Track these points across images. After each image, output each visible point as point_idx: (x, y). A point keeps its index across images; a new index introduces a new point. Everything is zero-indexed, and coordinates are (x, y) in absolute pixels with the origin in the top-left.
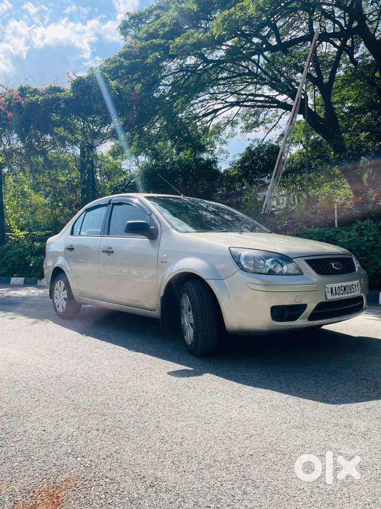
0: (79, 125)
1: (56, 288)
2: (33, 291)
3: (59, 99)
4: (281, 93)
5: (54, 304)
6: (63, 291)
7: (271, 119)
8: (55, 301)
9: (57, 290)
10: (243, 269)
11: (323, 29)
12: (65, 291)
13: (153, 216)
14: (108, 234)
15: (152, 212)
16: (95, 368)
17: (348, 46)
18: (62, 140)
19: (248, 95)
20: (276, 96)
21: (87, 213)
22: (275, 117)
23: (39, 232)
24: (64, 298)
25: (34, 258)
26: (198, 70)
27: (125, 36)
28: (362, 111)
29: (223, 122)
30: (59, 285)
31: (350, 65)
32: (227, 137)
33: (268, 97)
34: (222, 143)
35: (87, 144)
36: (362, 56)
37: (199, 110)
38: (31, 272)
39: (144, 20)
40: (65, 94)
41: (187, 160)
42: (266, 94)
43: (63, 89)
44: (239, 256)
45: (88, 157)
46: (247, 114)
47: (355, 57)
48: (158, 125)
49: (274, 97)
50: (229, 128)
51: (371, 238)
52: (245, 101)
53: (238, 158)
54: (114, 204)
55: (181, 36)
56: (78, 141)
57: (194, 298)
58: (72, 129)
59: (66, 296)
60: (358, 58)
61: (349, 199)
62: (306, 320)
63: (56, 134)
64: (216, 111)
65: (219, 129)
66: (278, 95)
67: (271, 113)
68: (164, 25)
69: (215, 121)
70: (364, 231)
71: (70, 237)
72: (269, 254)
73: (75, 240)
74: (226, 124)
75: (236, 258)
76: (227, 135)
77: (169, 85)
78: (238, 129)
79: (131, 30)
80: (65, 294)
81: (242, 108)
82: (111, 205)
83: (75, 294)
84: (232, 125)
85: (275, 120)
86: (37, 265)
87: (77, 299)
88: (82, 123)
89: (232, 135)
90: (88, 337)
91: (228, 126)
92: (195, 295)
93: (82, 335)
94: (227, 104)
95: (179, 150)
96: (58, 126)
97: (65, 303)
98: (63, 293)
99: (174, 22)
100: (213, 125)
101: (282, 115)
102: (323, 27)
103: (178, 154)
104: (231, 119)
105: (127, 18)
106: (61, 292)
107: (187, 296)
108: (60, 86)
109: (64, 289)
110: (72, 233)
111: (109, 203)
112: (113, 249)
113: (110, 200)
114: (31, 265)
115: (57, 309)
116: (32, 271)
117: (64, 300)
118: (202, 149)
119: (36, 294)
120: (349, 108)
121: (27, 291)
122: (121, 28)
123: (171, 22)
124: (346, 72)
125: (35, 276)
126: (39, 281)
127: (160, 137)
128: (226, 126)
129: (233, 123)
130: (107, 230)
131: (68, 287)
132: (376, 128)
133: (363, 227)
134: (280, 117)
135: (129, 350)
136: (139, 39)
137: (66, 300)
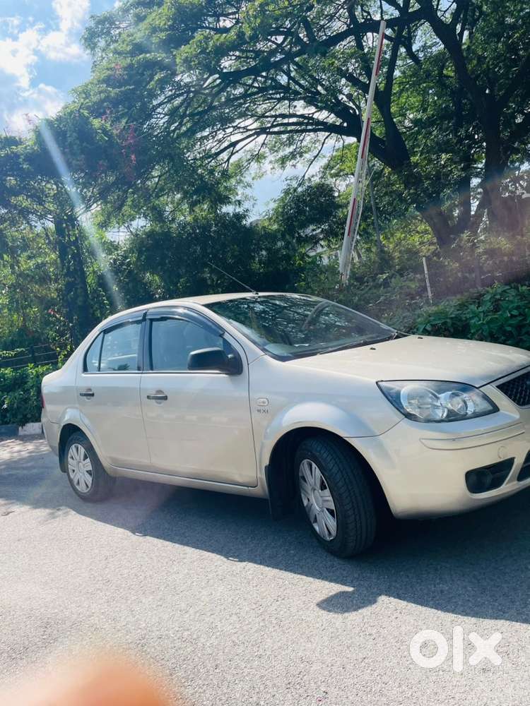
0: (49, 189)
1: (69, 456)
2: (17, 448)
3: (17, 156)
4: (320, 109)
5: (71, 481)
6: (84, 460)
7: (309, 146)
8: (72, 476)
9: (72, 458)
10: (408, 416)
11: (365, 14)
12: (88, 460)
13: (226, 336)
14: (152, 369)
15: (224, 330)
16: (191, 611)
17: (404, 37)
18: (24, 213)
19: (276, 116)
20: (313, 114)
21: (106, 335)
22: (314, 143)
23: (5, 352)
24: (87, 471)
25: (7, 395)
26: (205, 88)
27: (93, 49)
28: (430, 122)
29: (245, 159)
30: (76, 453)
31: (408, 62)
32: (253, 179)
33: (302, 116)
34: (246, 187)
35: (65, 217)
36: (424, 47)
37: (211, 145)
38: (5, 417)
39: (117, 23)
40: (26, 147)
41: (205, 218)
42: (298, 113)
43: (20, 139)
44: (398, 394)
45: (69, 235)
46: (276, 143)
47: (414, 50)
48: (155, 173)
49: (310, 116)
50: (254, 165)
51: (515, 312)
52: (273, 126)
53: (273, 205)
54: (152, 320)
55: (190, 42)
56: (50, 212)
57: (330, 470)
58: (39, 197)
59: (90, 468)
60: (418, 51)
61: (424, 243)
62: (516, 482)
63: (15, 207)
64: (234, 144)
65: (239, 167)
66: (315, 112)
67: (308, 139)
68: (154, 30)
69: (234, 159)
70: (501, 302)
71: (84, 375)
72: (444, 386)
73: (92, 380)
74: (249, 161)
75: (394, 399)
76: (253, 175)
77: (166, 115)
78: (266, 165)
79: (100, 39)
80: (88, 465)
81: (269, 136)
82: (148, 322)
83: (106, 463)
84: (258, 161)
85: (315, 148)
86: (15, 405)
87: (108, 471)
88: (54, 187)
89: (260, 176)
90: (148, 537)
91: (252, 163)
92: (331, 465)
93: (134, 533)
94: (251, 133)
95: (193, 205)
96: (16, 195)
97: (89, 479)
98: (84, 462)
99: (169, 23)
100: (232, 165)
101: (325, 140)
102: (365, 12)
103: (192, 211)
104: (255, 153)
105: (92, 24)
106: (79, 462)
107: (314, 465)
108: (13, 135)
109: (85, 457)
110: (85, 369)
111: (144, 319)
112: (166, 394)
113: (145, 315)
114: (5, 406)
115: (77, 487)
116: (8, 415)
117: (86, 473)
118: (225, 200)
119: (25, 454)
120: (411, 121)
121: (8, 450)
122: (86, 39)
123: (165, 24)
124: (404, 73)
125: (14, 422)
126: (20, 428)
127: (162, 189)
128: (250, 163)
129: (258, 157)
130: (149, 362)
131: (91, 452)
132: (458, 146)
133: (498, 297)
134: (324, 143)
135: (227, 557)
136: (120, 53)
137: (90, 474)
